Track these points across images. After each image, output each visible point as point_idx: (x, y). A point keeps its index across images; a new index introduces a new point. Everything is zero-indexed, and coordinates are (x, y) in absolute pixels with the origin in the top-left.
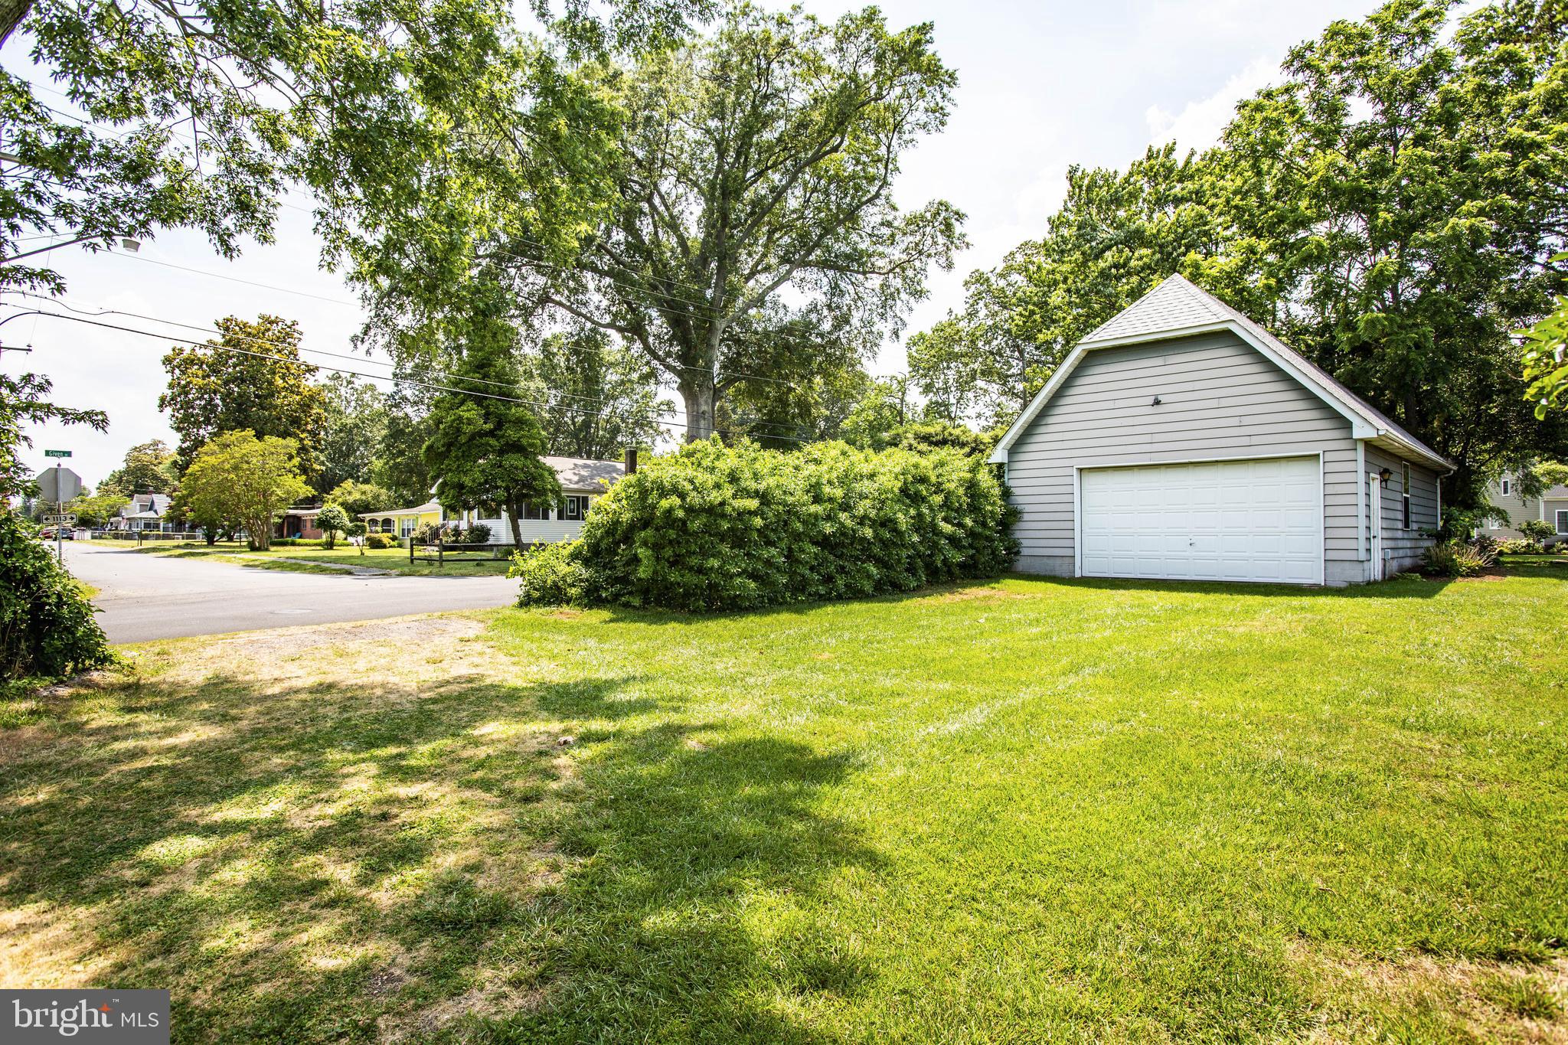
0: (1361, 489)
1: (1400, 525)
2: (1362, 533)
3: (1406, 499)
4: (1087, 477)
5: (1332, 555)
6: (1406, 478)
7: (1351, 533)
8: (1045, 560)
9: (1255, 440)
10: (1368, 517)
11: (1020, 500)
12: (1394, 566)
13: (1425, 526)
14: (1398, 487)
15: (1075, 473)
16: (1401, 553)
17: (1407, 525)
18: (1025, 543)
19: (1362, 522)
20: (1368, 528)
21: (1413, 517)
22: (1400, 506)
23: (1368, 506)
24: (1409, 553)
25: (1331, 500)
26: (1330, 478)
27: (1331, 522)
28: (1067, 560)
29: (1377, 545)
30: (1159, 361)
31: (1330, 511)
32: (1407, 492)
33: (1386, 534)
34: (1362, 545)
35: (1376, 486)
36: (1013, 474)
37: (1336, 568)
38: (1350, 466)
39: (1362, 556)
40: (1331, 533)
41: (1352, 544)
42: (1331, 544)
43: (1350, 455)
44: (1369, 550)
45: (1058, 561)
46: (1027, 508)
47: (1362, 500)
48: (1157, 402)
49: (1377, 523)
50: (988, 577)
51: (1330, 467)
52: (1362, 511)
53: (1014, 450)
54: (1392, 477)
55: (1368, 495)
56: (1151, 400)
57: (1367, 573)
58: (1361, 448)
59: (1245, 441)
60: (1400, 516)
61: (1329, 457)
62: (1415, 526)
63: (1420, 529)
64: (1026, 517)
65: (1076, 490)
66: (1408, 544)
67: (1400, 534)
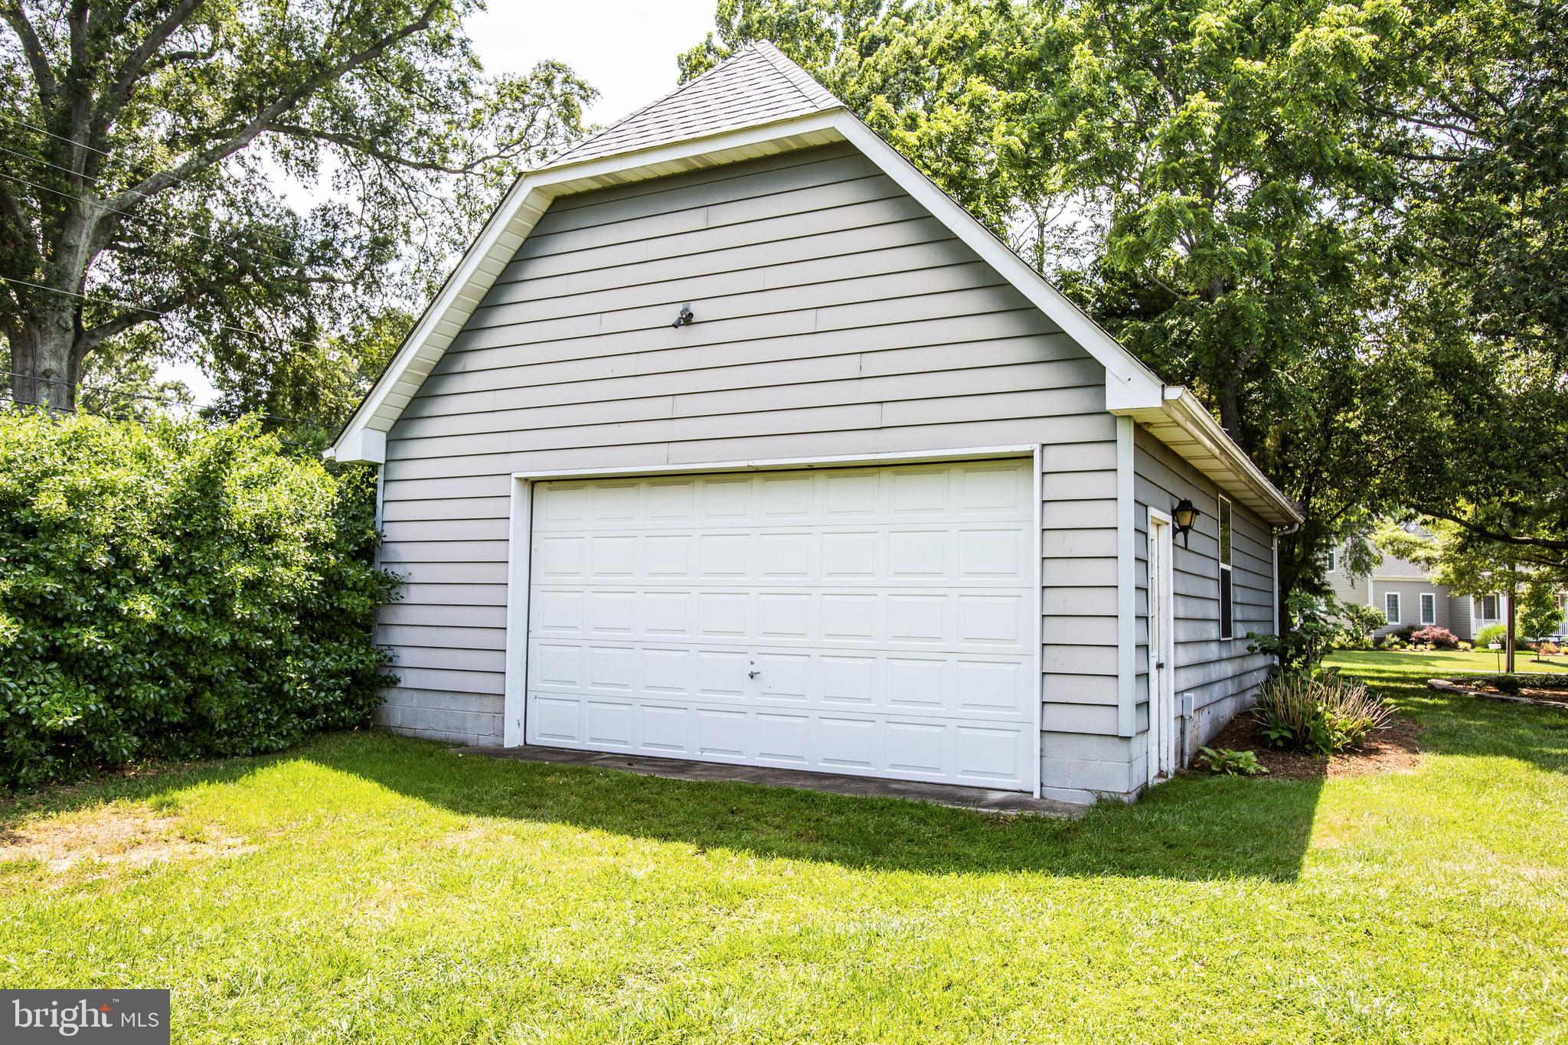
0: (1127, 544)
1: (1214, 631)
2: (1128, 662)
3: (1225, 574)
4: (543, 497)
5: (1059, 718)
6: (1226, 529)
7: (1101, 661)
8: (446, 701)
9: (893, 414)
10: (1143, 618)
11: (404, 552)
12: (1201, 727)
13: (1256, 629)
14: (1212, 549)
15: (514, 488)
16: (1217, 691)
17: (1226, 630)
18: (406, 657)
19: (1128, 633)
20: (1144, 647)
21: (1237, 613)
22: (1213, 590)
23: (1143, 590)
24: (1231, 687)
25: (1058, 573)
26: (1058, 516)
27: (1058, 631)
28: (489, 704)
29: (1164, 687)
30: (695, 220)
31: (1057, 602)
32: (1226, 559)
33: (1186, 656)
34: (1127, 693)
35: (1162, 540)
36: (396, 491)
37: (1065, 752)
38: (1099, 485)
39: (1128, 722)
40: (1058, 660)
41: (1101, 691)
42: (1058, 689)
43: (1098, 456)
44: (1144, 706)
45: (474, 704)
46: (418, 573)
47: (1127, 574)
48: (687, 320)
49: (1165, 633)
50: (257, 752)
51: (1058, 487)
52: (1128, 603)
53: (398, 433)
54: (1199, 523)
55: (1142, 561)
56: (674, 314)
57: (1138, 769)
58: (1126, 436)
59: (870, 416)
60: (1214, 611)
61: (1056, 459)
62: (1239, 630)
63: (1250, 636)
64: (414, 594)
65: (517, 530)
66: (1228, 669)
67: (1213, 651)
